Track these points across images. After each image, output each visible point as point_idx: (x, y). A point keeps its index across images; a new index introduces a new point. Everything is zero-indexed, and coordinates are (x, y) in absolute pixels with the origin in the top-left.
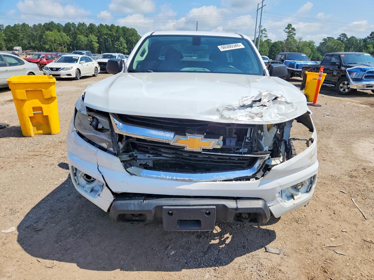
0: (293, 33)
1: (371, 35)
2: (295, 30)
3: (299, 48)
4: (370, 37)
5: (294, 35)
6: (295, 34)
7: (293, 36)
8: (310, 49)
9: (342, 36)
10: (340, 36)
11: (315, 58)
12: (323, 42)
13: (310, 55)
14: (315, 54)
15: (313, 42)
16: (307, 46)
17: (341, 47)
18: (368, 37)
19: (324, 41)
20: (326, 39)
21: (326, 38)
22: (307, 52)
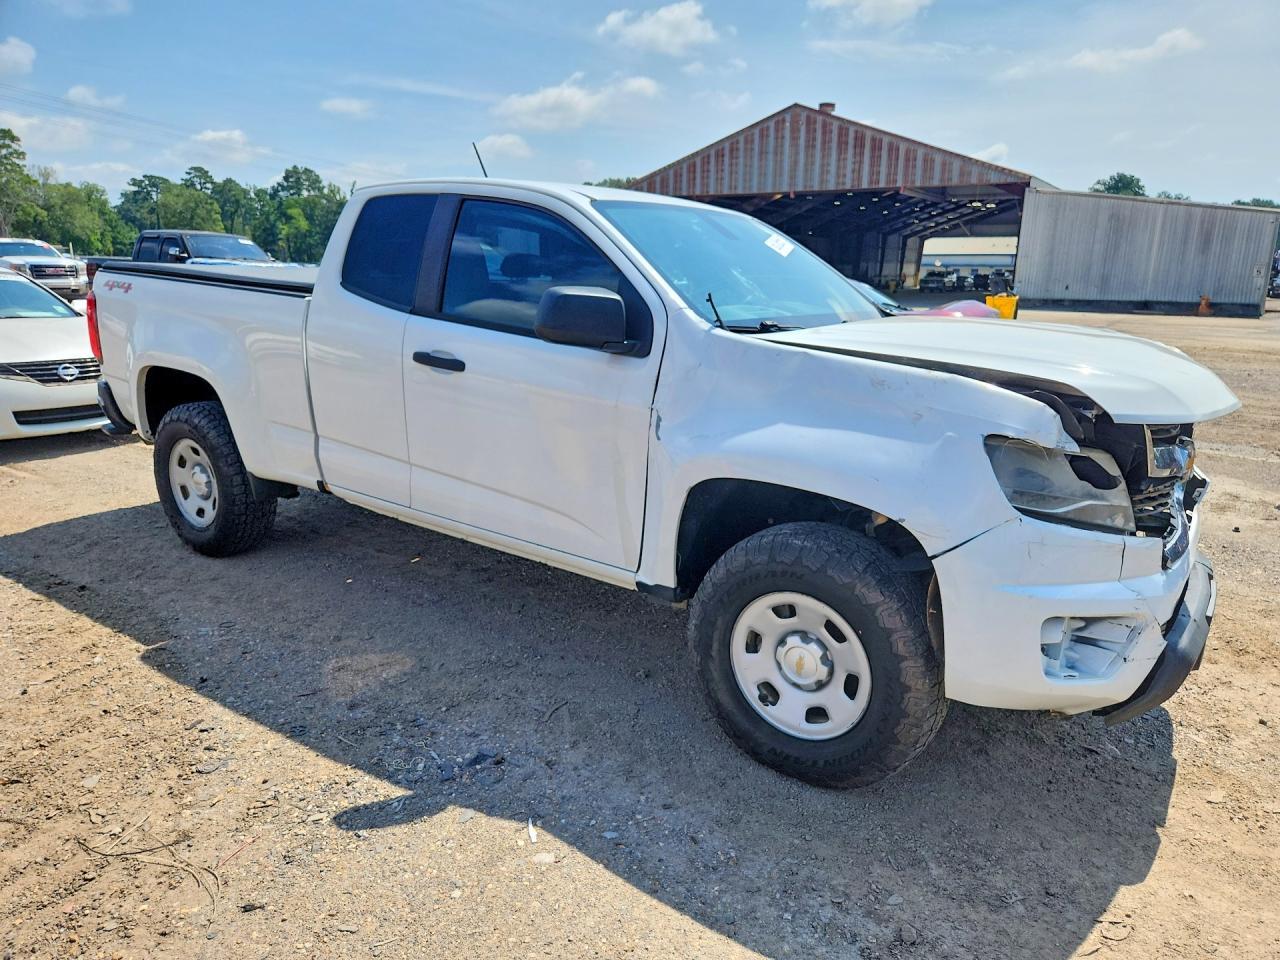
0: (10, 150)
1: (286, 178)
2: (19, 140)
3: (53, 206)
4: (285, 184)
5: (18, 158)
6: (20, 155)
7: (17, 161)
8: (96, 214)
9: (196, 176)
10: (189, 174)
11: (123, 248)
12: (135, 193)
13: (102, 234)
14: (119, 233)
15: (97, 190)
16: (81, 203)
17: (209, 212)
18: (279, 184)
19: (136, 189)
20: (142, 181)
21: (139, 177)
22: (86, 223)
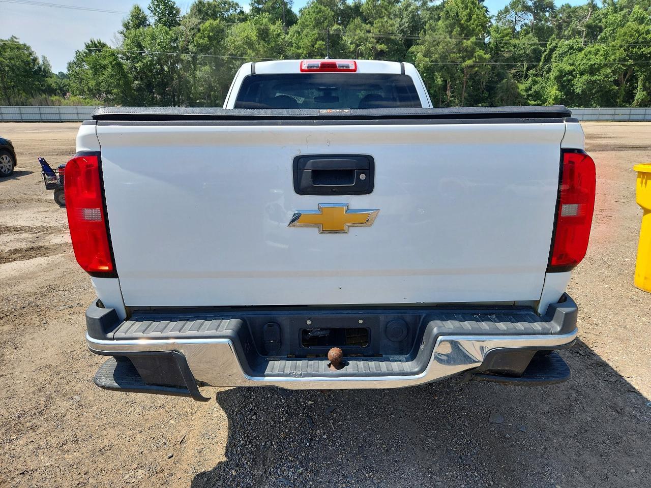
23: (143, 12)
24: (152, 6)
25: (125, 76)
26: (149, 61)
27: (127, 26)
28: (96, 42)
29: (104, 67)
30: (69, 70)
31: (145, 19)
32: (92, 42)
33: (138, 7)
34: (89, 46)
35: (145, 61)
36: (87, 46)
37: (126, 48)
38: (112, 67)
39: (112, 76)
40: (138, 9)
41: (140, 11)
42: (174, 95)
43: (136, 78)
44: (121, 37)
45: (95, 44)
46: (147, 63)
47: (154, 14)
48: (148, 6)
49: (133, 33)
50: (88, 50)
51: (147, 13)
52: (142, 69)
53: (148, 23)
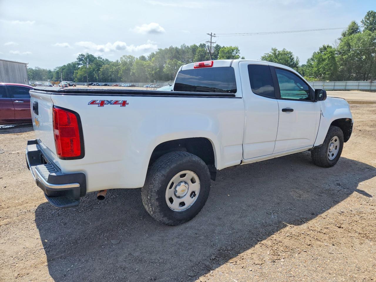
23: (357, 25)
24: (364, 20)
25: (335, 64)
26: (352, 54)
27: (344, 35)
28: (326, 46)
29: (324, 60)
30: (307, 63)
31: (357, 29)
32: (323, 46)
33: (354, 22)
34: (321, 49)
35: (349, 54)
36: (320, 49)
37: (340, 47)
38: (329, 59)
39: (327, 64)
40: (354, 23)
41: (355, 24)
42: (365, 74)
43: (342, 65)
44: (339, 41)
45: (325, 47)
46: (351, 55)
47: (365, 24)
48: (361, 20)
49: (347, 38)
50: (320, 51)
51: (360, 24)
52: (347, 59)
53: (359, 30)
